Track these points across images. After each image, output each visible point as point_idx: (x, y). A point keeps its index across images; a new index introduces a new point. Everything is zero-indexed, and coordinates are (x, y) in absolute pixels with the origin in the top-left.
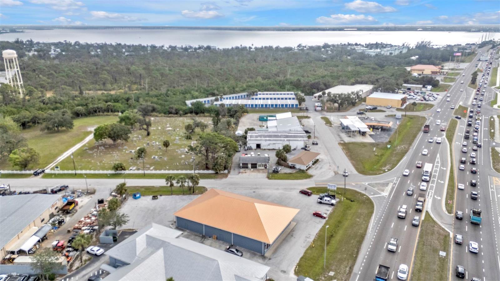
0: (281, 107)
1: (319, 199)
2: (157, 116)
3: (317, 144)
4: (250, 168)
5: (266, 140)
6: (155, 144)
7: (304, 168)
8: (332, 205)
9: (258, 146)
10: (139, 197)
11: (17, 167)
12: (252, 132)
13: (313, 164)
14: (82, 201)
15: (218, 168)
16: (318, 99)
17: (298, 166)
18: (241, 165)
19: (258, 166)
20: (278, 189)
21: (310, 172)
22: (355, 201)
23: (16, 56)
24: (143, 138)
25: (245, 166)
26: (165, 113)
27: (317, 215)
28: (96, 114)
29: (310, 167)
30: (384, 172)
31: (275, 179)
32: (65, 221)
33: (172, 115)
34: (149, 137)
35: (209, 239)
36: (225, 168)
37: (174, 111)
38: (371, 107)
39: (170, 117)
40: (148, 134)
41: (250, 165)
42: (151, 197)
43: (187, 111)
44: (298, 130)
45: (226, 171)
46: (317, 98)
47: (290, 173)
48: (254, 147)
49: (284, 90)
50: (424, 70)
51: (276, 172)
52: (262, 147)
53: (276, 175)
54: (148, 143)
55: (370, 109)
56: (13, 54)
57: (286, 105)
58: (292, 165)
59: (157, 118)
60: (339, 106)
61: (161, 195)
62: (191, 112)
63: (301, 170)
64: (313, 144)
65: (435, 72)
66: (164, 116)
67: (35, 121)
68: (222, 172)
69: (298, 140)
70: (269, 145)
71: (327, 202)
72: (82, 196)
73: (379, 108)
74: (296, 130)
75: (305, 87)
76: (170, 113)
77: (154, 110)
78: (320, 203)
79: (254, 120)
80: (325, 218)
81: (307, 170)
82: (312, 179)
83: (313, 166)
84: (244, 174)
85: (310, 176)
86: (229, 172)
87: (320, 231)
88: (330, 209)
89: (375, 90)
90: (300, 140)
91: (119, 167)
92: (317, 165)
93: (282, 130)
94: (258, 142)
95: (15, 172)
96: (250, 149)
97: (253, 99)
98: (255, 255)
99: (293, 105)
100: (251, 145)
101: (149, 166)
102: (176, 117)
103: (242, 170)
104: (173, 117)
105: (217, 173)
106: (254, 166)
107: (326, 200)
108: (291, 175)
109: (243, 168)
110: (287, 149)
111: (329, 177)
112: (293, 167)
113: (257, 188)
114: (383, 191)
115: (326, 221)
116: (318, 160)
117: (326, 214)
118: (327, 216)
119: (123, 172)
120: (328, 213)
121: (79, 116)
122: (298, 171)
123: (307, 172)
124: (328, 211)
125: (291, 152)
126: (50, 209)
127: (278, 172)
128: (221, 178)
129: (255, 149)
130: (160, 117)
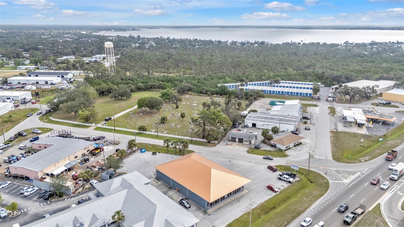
0: (295, 94)
1: (279, 176)
2: (191, 95)
3: (309, 129)
4: (238, 142)
5: (261, 121)
6: (178, 115)
7: (283, 148)
8: (290, 182)
9: (254, 125)
10: (144, 152)
11: (82, 120)
12: (254, 113)
13: (294, 146)
14: (107, 149)
15: (209, 138)
16: (336, 91)
17: (278, 146)
18: (230, 138)
19: (244, 141)
20: (250, 162)
21: (287, 152)
22: (314, 182)
23: (112, 46)
24: (172, 110)
25: (233, 140)
26: (198, 93)
27: (270, 188)
28: (151, 90)
29: (290, 148)
30: (360, 162)
31: (253, 154)
32: (90, 160)
33: (203, 95)
34: (177, 109)
35: (173, 191)
36: (216, 139)
37: (204, 91)
39: (201, 96)
40: (177, 107)
42: (151, 153)
43: (214, 92)
44: (295, 116)
45: (216, 142)
46: (334, 90)
47: (269, 151)
48: (250, 125)
49: (307, 81)
51: (257, 148)
52: (257, 127)
53: (256, 151)
54: (173, 114)
55: (383, 104)
56: (111, 45)
57: (301, 94)
58: (273, 144)
59: (191, 96)
60: (351, 99)
61: (159, 153)
62: (217, 94)
63: (280, 149)
64: (306, 129)
66: (197, 95)
67: (109, 91)
68: (213, 142)
69: (290, 124)
70: (263, 125)
71: (285, 179)
72: (109, 145)
73: (392, 104)
74: (294, 116)
75: (327, 78)
76: (201, 93)
77: (190, 90)
78: (280, 179)
79: (265, 104)
80: (276, 192)
81: (285, 150)
82: (286, 159)
83: (294, 148)
84: (230, 146)
85: (287, 156)
86: (219, 143)
87: (265, 202)
88: (286, 185)
89: (397, 86)
90: (292, 124)
91: (142, 128)
92: (298, 147)
93: (281, 114)
94: (254, 122)
95: (81, 124)
96: (246, 127)
97: (274, 86)
98: (200, 209)
99: (307, 94)
100: (248, 124)
101: (164, 130)
102: (205, 96)
103: (230, 143)
104: (203, 96)
105: (209, 142)
106: (241, 141)
107: (284, 177)
108: (269, 152)
109: (232, 141)
110: (275, 131)
111: (303, 159)
112: (274, 146)
113: (234, 159)
114: (346, 178)
115: (276, 195)
116: (301, 143)
117: (279, 189)
118: (279, 190)
119: (144, 132)
120: (282, 188)
121: (140, 90)
122: (277, 150)
123: (285, 152)
124: (283, 186)
125: (279, 134)
126: (83, 150)
127: (259, 148)
128: (210, 147)
129: (251, 128)
130: (193, 95)
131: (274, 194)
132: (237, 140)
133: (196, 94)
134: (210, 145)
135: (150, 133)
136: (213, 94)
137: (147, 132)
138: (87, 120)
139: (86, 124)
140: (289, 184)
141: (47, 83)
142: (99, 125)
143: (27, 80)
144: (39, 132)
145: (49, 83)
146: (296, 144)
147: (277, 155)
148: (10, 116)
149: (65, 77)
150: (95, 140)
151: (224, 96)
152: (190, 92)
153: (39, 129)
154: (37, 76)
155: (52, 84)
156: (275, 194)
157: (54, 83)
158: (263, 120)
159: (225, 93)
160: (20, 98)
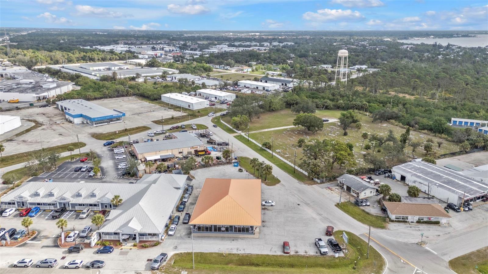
2: (392, 124)
4: (345, 190)
7: (391, 216)
9: (403, 178)
10: (237, 166)
12: (426, 163)
13: (418, 222)
17: (391, 212)
19: (351, 191)
20: (320, 215)
21: (391, 226)
26: (403, 123)
31: (341, 209)
37: (413, 123)
41: (346, 186)
43: (426, 127)
45: (319, 181)
47: (368, 213)
48: (398, 177)
51: (357, 203)
52: (407, 182)
53: (351, 208)
56: (345, 53)
58: (387, 207)
59: (391, 126)
63: (387, 217)
68: (314, 179)
69: (453, 192)
70: (415, 182)
76: (408, 124)
77: (396, 117)
81: (392, 221)
86: (322, 182)
87: (257, 255)
91: (265, 145)
94: (404, 174)
96: (393, 178)
100: (395, 174)
101: (288, 154)
103: (334, 188)
106: (349, 189)
112: (384, 210)
113: (307, 204)
115: (280, 256)
116: (437, 223)
117: (297, 252)
118: (292, 253)
119: (267, 150)
120: (302, 253)
121: (339, 109)
122: (381, 217)
123: (391, 223)
124: (306, 253)
125: (416, 198)
126: (190, 149)
127: (359, 206)
128: (305, 184)
129: (399, 181)
130: (395, 125)
131: (279, 253)
132: (345, 187)
133: (401, 124)
134: (309, 182)
135: (271, 152)
136: (424, 129)
137: (269, 150)
138: (237, 126)
139: (235, 130)
140: (319, 254)
141: (264, 89)
142: (243, 134)
143: (251, 85)
144: (194, 127)
145: (265, 89)
146: (425, 220)
147: (371, 222)
148: (199, 112)
149: (288, 85)
150: (218, 144)
151: (437, 134)
152: (393, 121)
153: (197, 125)
154: (266, 82)
155: (267, 91)
156: (283, 254)
157: (269, 89)
158: (421, 175)
159: (440, 131)
160: (223, 98)
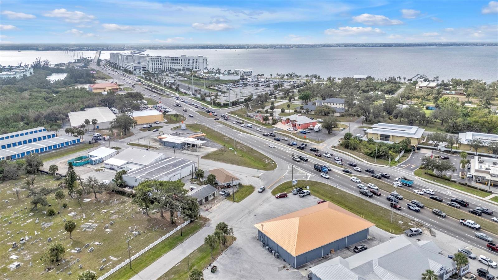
5: (166, 175)
8: (310, 194)
17: (233, 183)
30: (274, 164)
31: (241, 200)
35: (331, 256)
38: (148, 126)
41: (204, 199)
47: (238, 191)
50: (105, 88)
57: (67, 143)
60: (125, 130)
63: (236, 185)
65: (115, 89)
78: (304, 196)
82: (257, 187)
85: (252, 186)
88: (313, 197)
90: (190, 164)
105: (191, 221)
106: (207, 199)
114: (304, 173)
128: (207, 223)
134: (200, 222)
